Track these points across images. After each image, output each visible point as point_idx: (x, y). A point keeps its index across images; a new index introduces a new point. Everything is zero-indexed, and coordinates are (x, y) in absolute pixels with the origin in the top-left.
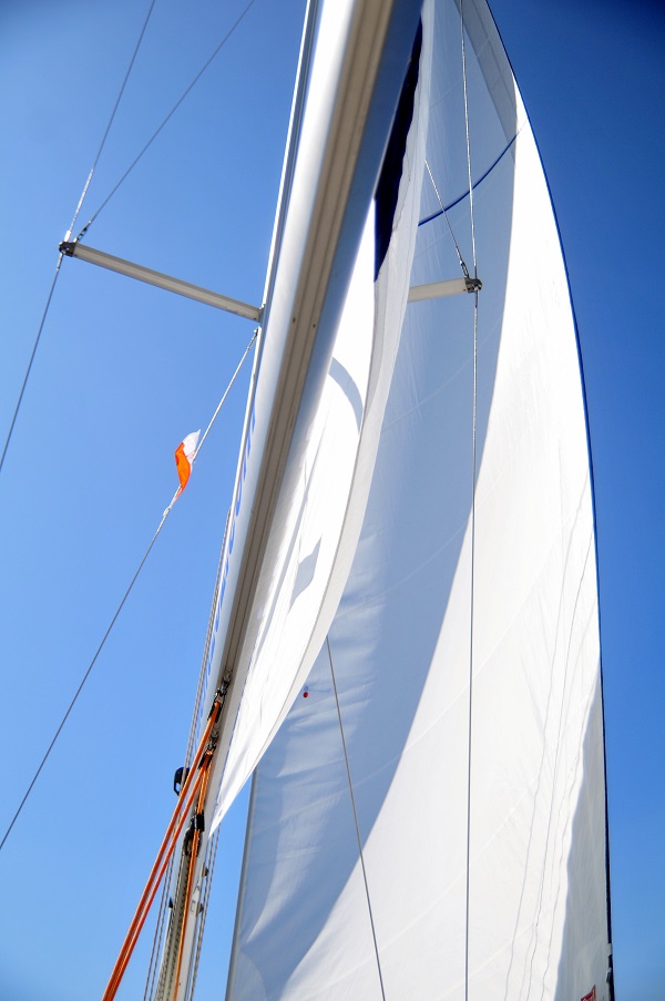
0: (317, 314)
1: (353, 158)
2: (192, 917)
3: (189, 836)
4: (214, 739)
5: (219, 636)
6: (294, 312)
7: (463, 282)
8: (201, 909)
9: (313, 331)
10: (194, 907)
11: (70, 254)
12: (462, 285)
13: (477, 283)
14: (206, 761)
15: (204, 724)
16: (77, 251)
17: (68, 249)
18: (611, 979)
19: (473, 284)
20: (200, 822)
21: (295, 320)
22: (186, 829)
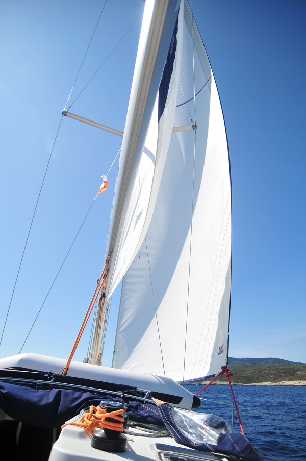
0: (139, 132)
1: (150, 80)
2: (103, 323)
3: (101, 299)
4: (108, 269)
5: (109, 237)
6: (131, 132)
7: (191, 126)
8: (106, 320)
9: (137, 138)
10: (104, 320)
11: (65, 115)
12: (191, 127)
13: (196, 126)
14: (105, 276)
15: (104, 264)
16: (67, 114)
17: (64, 114)
18: (228, 342)
19: (195, 127)
20: (104, 295)
21: (131, 134)
22: (99, 297)
